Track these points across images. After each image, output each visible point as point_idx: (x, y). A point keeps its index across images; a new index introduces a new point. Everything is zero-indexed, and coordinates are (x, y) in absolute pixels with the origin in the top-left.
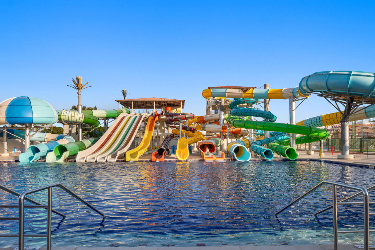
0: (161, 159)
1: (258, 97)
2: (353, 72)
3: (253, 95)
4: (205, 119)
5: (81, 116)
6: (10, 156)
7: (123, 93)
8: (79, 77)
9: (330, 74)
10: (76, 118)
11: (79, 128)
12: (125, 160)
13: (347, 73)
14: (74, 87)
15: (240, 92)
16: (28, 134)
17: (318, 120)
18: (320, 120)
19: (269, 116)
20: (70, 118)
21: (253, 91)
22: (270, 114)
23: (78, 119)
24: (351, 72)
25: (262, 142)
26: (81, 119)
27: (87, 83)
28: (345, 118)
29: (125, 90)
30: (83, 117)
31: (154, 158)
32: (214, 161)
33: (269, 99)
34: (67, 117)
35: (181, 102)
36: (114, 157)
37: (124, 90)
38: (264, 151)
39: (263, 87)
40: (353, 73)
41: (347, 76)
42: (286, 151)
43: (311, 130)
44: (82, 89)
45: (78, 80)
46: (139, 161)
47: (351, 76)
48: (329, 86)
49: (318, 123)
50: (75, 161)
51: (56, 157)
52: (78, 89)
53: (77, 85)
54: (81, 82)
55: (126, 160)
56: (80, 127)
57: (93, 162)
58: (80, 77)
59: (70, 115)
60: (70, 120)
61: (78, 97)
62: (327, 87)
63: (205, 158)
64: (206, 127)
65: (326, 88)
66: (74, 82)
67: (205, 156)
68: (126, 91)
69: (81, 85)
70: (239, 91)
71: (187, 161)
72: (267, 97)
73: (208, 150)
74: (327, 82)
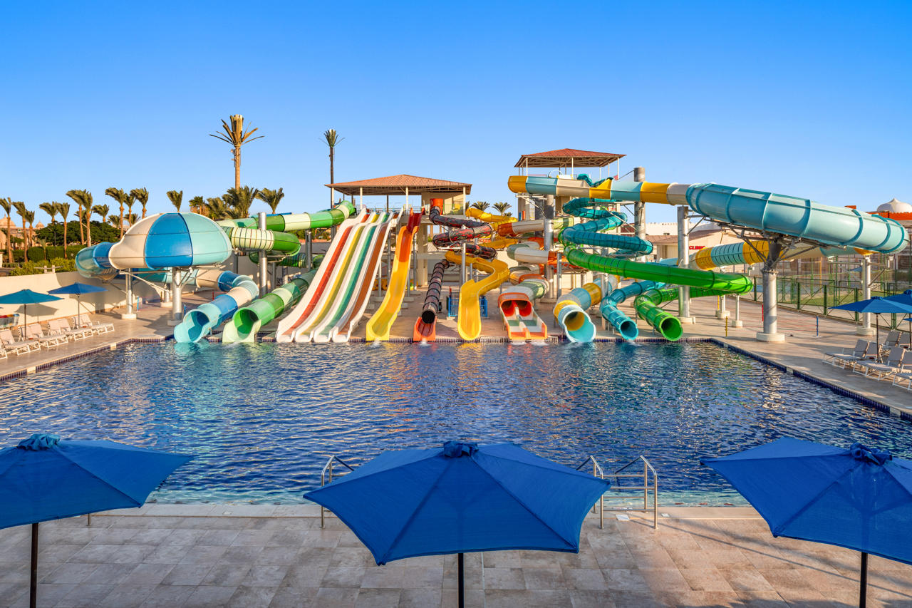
0: (430, 338)
1: (621, 196)
2: (771, 195)
3: (611, 194)
4: (513, 229)
5: (269, 238)
6: (137, 318)
7: (328, 137)
8: (237, 116)
9: (733, 195)
10: (258, 242)
11: (262, 257)
12: (365, 339)
13: (760, 196)
14: (226, 139)
15: (584, 187)
16: (178, 283)
17: (736, 251)
18: (740, 252)
19: (637, 246)
20: (248, 241)
21: (609, 186)
22: (638, 243)
23: (263, 242)
24: (768, 194)
25: (624, 293)
26: (268, 243)
27: (255, 130)
28: (769, 265)
29: (332, 131)
30: (273, 239)
31: (417, 336)
32: (528, 342)
33: (643, 203)
34: (242, 241)
35: (464, 189)
36: (343, 330)
37: (330, 131)
38: (622, 322)
39: (633, 173)
40: (771, 198)
41: (761, 203)
42: (662, 322)
43: (714, 278)
44: (244, 142)
45: (234, 123)
46: (391, 341)
47: (767, 204)
48: (731, 214)
49: (736, 257)
50: (274, 340)
51: (236, 330)
52: (235, 143)
53: (234, 134)
54: (241, 128)
55: (367, 340)
56: (264, 255)
57: (307, 343)
58: (239, 117)
59: (248, 236)
60: (247, 245)
61: (235, 160)
62: (728, 214)
63: (510, 337)
64: (516, 252)
65: (727, 216)
66: (226, 129)
67: (512, 329)
68: (334, 133)
69: (241, 133)
70: (582, 185)
71: (477, 341)
72: (639, 198)
73: (517, 311)
74: (728, 208)
